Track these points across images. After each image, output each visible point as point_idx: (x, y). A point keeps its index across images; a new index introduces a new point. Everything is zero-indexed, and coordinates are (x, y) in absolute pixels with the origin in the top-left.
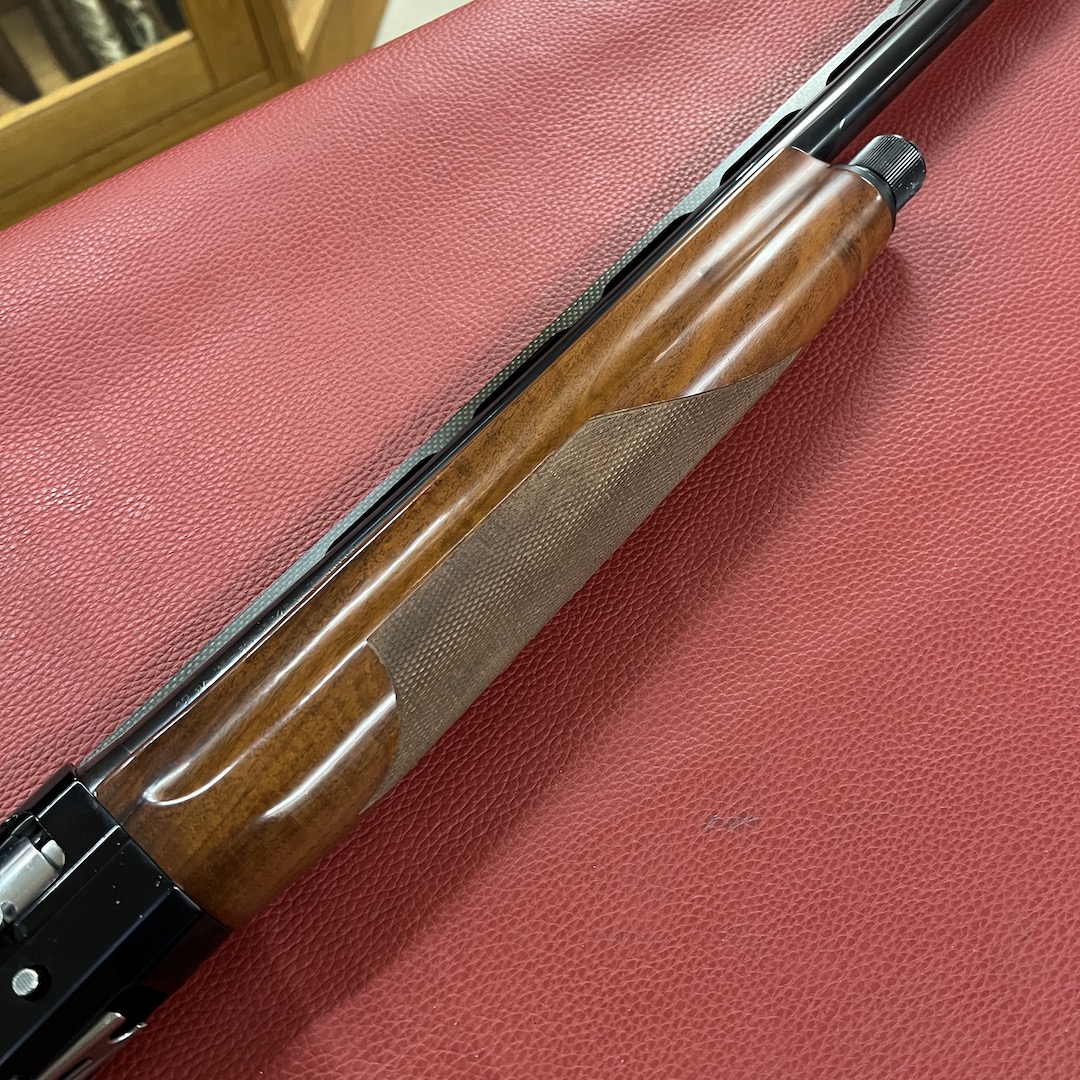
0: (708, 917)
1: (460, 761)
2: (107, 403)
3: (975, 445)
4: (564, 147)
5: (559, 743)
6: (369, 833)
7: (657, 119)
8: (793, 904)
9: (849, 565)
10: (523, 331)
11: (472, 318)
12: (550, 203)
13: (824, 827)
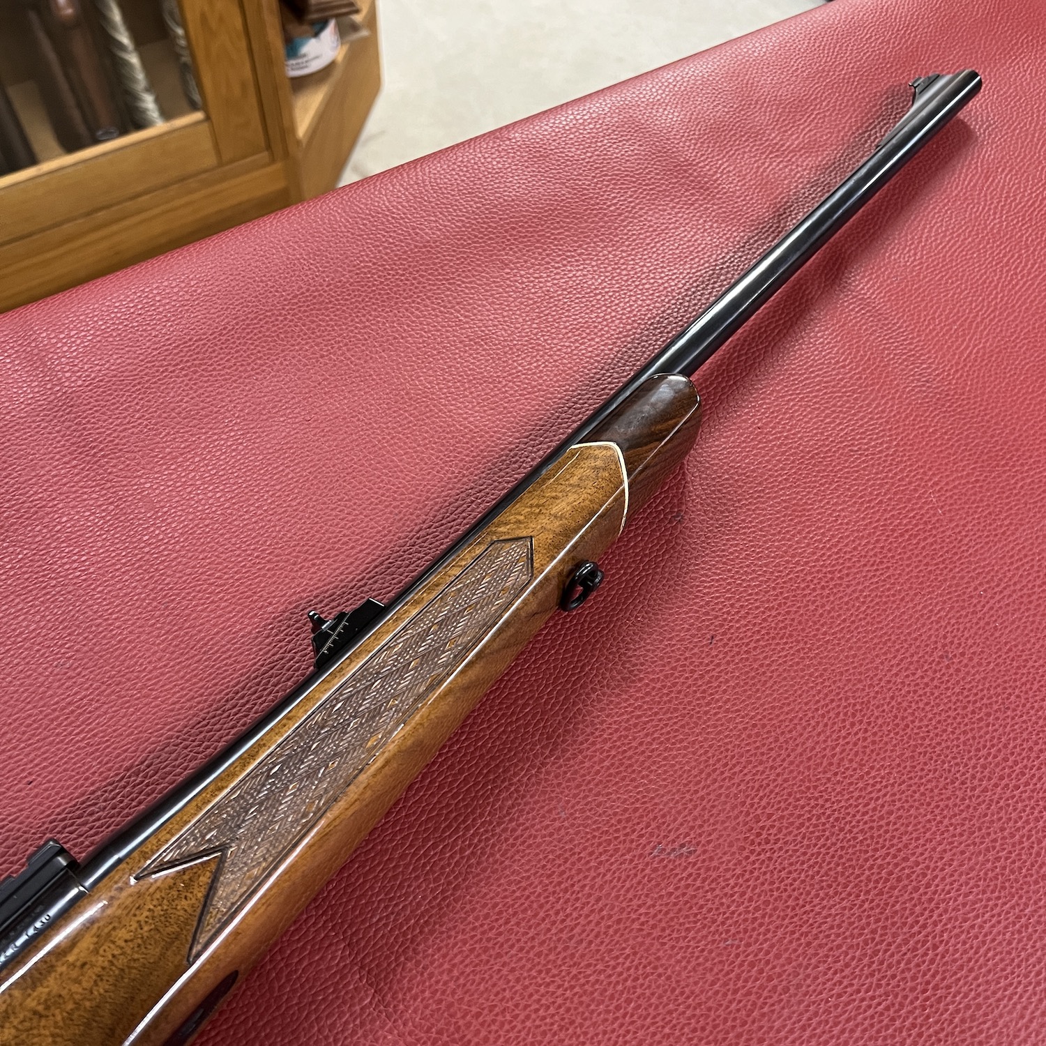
0: (652, 928)
1: (450, 791)
2: (156, 473)
3: (871, 553)
4: (548, 291)
5: (533, 779)
6: (373, 848)
7: (624, 272)
8: (720, 919)
9: (771, 644)
10: (510, 436)
11: (470, 422)
12: (535, 335)
13: (747, 858)
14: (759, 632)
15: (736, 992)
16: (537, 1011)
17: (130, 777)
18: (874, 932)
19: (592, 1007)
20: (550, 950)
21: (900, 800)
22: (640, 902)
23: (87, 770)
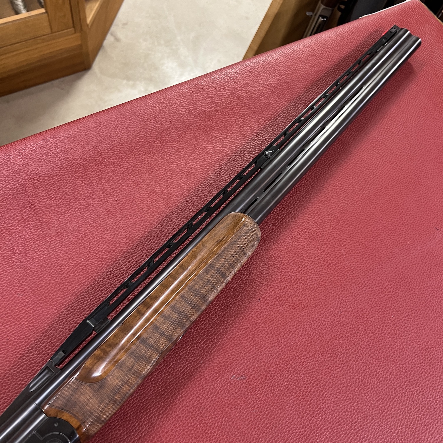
0: (229, 405)
3: (319, 270)
8: (252, 402)
9: (280, 303)
13: (264, 381)
14: (276, 298)
15: (255, 428)
16: (187, 432)
17: (45, 340)
18: (303, 410)
19: (206, 431)
20: (193, 411)
21: (317, 363)
22: (226, 395)
23: (29, 336)
